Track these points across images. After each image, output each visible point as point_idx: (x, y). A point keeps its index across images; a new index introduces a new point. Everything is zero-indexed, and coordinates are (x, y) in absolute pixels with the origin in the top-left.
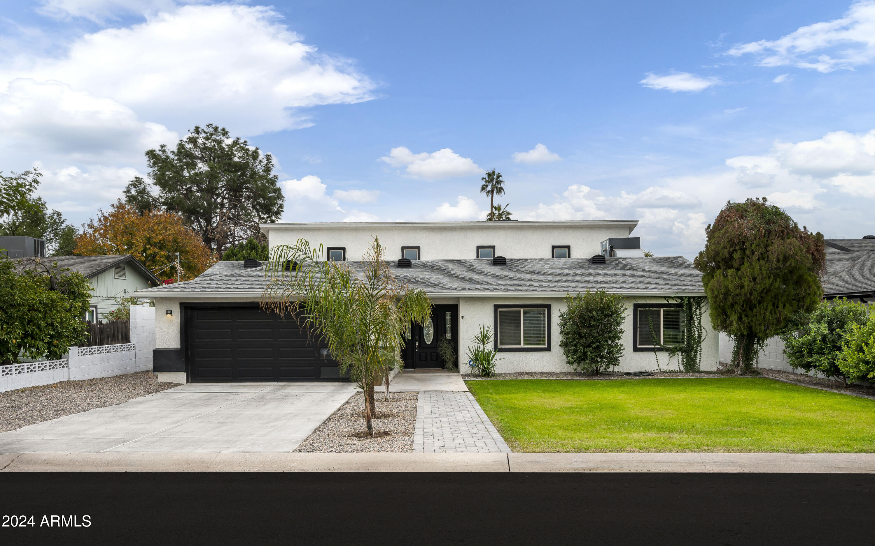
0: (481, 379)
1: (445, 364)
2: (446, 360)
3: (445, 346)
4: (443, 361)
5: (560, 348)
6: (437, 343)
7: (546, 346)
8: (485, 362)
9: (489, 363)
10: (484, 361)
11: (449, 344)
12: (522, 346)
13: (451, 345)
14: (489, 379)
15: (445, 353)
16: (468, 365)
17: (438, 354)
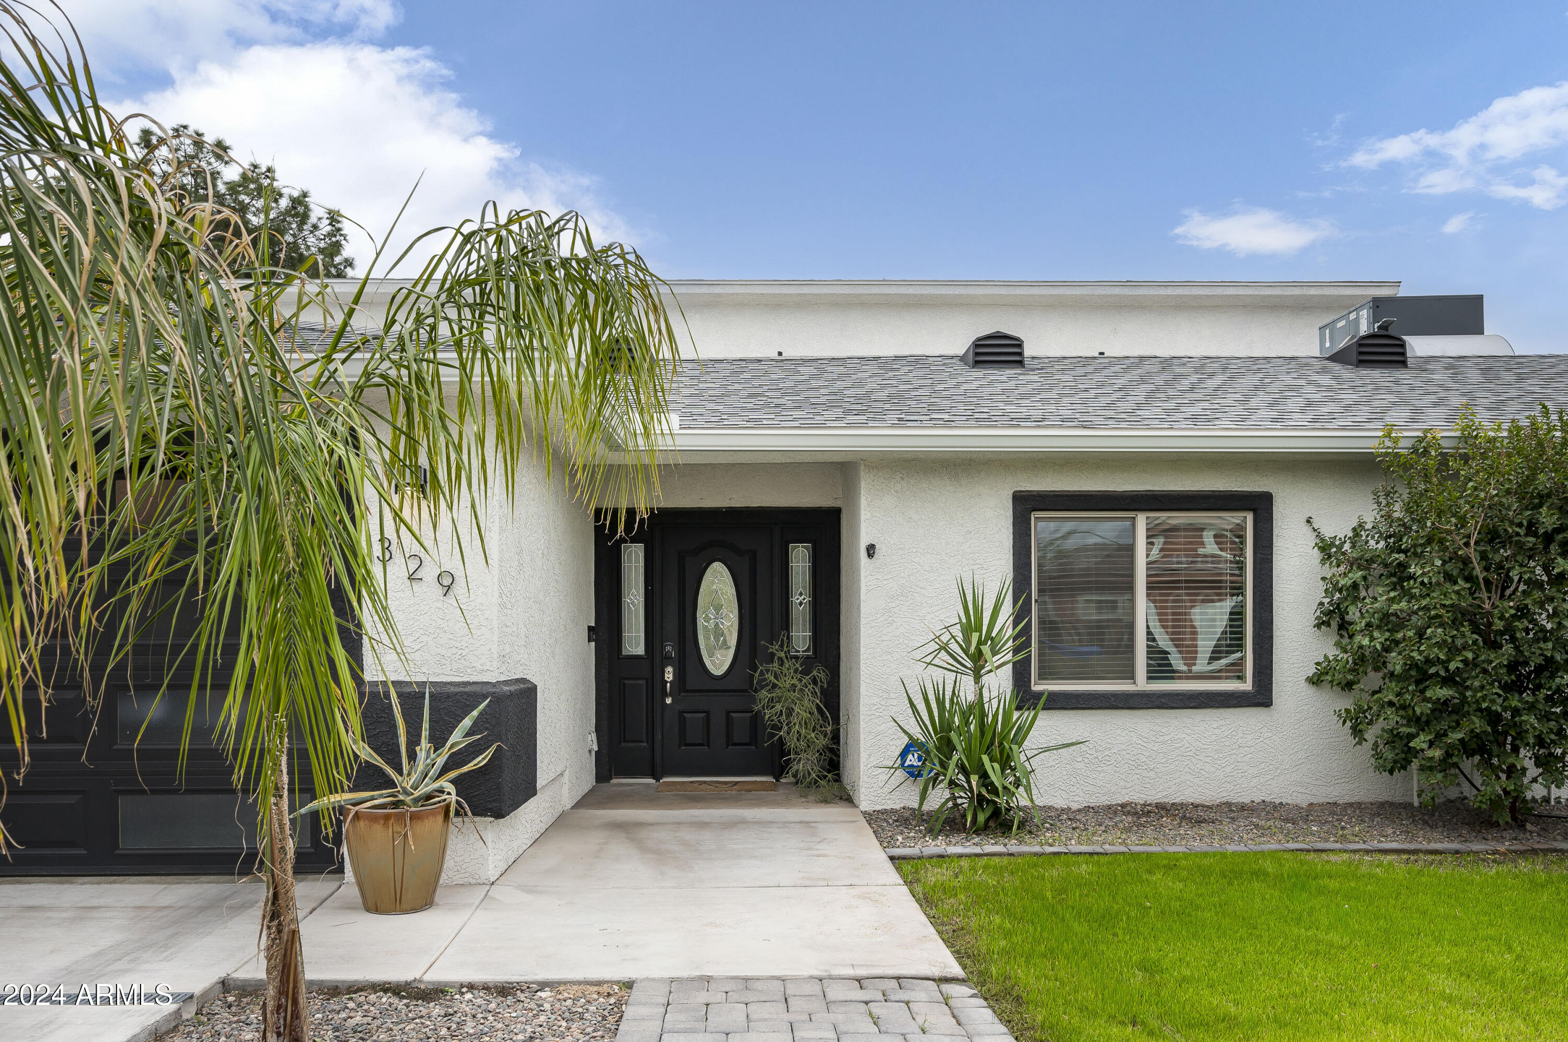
0: (970, 848)
1: (788, 762)
2: (792, 742)
3: (788, 682)
4: (781, 749)
5: (1311, 690)
6: (755, 669)
7: (1247, 686)
8: (992, 760)
9: (1006, 762)
10: (985, 758)
11: (806, 672)
12: (1142, 683)
13: (815, 681)
14: (1013, 846)
15: (790, 712)
16: (900, 775)
17: (756, 718)
